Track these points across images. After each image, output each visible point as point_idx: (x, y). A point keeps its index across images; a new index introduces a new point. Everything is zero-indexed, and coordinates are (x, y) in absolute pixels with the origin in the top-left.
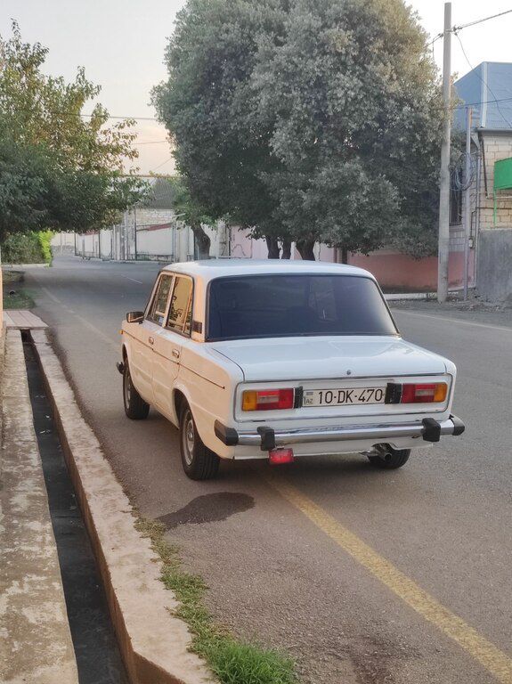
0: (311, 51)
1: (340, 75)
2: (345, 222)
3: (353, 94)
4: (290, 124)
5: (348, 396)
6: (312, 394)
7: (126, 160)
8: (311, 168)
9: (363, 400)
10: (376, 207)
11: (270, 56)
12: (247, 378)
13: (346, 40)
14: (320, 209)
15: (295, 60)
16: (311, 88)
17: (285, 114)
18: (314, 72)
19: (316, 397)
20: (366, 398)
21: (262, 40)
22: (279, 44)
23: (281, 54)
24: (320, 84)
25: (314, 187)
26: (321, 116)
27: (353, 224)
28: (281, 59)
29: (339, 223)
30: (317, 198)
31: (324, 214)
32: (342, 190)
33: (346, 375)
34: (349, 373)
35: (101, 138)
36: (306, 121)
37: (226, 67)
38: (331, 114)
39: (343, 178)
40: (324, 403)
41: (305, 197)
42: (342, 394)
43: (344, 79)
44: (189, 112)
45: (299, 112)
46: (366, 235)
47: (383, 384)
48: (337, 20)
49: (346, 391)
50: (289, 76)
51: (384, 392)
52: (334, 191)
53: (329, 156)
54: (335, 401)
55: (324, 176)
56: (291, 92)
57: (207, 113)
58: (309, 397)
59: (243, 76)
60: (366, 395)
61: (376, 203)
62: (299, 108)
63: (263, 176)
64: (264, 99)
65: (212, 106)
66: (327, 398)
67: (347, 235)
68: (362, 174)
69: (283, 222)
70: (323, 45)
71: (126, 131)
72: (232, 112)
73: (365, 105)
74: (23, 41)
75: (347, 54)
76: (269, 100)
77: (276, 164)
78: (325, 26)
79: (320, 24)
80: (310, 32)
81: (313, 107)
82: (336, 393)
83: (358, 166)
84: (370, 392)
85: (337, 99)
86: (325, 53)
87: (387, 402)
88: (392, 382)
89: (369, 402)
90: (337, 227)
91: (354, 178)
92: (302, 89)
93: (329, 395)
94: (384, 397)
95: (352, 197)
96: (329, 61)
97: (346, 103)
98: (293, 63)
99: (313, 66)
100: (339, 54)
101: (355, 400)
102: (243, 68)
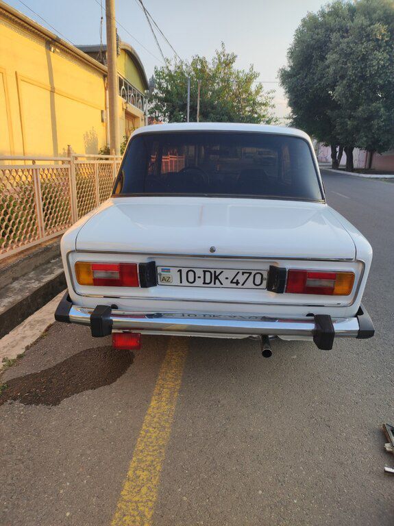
0: (361, 40)
1: (376, 52)
2: (370, 136)
3: (382, 62)
4: (345, 82)
5: (216, 278)
6: (168, 271)
7: (270, 109)
8: (354, 107)
9: (237, 283)
10: (388, 128)
11: (338, 44)
12: (79, 247)
13: (383, 31)
14: (357, 129)
15: (351, 45)
16: (359, 61)
17: (342, 77)
18: (361, 51)
19: (174, 274)
20: (241, 282)
21: (335, 37)
22: (343, 37)
23: (344, 43)
24: (364, 58)
25: (354, 117)
26: (363, 77)
27: (374, 137)
28: (344, 46)
29: (366, 136)
30: (355, 123)
31: (358, 131)
32: (370, 118)
33: (209, 253)
34: (212, 250)
35: (259, 99)
36: (354, 81)
37: (315, 54)
38: (368, 75)
39: (372, 112)
40: (185, 282)
41: (349, 123)
42: (208, 275)
43: (379, 55)
44: (295, 79)
45: (350, 75)
46: (381, 143)
47: (265, 267)
48: (379, 21)
49: (212, 271)
50: (347, 55)
51: (265, 276)
52: (365, 119)
53: (365, 100)
54: (199, 282)
55: (361, 111)
56: (346, 64)
57: (303, 80)
58: (165, 274)
59: (323, 58)
60: (241, 278)
61: (388, 125)
62: (350, 73)
63: (329, 112)
64: (331, 70)
65: (306, 76)
66: (188, 277)
67: (370, 143)
68: (382, 109)
69: (337, 137)
70: (368, 35)
71: (271, 95)
72: (316, 79)
73: (389, 69)
74: (226, 53)
75: (382, 39)
76: (334, 70)
77: (336, 106)
78: (372, 24)
79: (368, 23)
80: (362, 28)
81: (358, 72)
82: (199, 273)
83: (381, 105)
84: (247, 275)
85: (373, 66)
86: (370, 40)
87: (269, 288)
88: (275, 265)
89: (245, 286)
90: (365, 139)
91: (378, 112)
92: (354, 62)
93: (191, 274)
94: (265, 282)
95: (375, 122)
96: (371, 45)
97: (378, 68)
98: (350, 47)
99: (361, 48)
100: (378, 40)
101: (227, 283)
102: (324, 54)
